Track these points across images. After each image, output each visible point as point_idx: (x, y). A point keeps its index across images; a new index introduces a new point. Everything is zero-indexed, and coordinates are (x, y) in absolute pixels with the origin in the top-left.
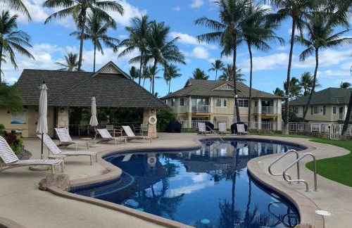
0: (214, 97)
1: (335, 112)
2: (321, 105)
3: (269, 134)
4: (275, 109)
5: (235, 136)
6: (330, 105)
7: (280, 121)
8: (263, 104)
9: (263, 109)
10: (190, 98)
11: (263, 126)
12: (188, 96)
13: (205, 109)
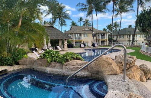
0: (83, 33)
1: (127, 37)
2: (122, 35)
3: (103, 46)
4: (106, 37)
5: (94, 48)
6: (126, 34)
7: (108, 41)
8: (101, 35)
9: (101, 37)
10: (74, 34)
11: (101, 44)
12: (73, 33)
13: (79, 38)
